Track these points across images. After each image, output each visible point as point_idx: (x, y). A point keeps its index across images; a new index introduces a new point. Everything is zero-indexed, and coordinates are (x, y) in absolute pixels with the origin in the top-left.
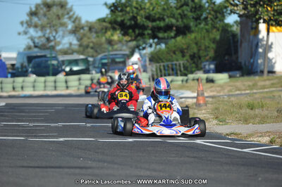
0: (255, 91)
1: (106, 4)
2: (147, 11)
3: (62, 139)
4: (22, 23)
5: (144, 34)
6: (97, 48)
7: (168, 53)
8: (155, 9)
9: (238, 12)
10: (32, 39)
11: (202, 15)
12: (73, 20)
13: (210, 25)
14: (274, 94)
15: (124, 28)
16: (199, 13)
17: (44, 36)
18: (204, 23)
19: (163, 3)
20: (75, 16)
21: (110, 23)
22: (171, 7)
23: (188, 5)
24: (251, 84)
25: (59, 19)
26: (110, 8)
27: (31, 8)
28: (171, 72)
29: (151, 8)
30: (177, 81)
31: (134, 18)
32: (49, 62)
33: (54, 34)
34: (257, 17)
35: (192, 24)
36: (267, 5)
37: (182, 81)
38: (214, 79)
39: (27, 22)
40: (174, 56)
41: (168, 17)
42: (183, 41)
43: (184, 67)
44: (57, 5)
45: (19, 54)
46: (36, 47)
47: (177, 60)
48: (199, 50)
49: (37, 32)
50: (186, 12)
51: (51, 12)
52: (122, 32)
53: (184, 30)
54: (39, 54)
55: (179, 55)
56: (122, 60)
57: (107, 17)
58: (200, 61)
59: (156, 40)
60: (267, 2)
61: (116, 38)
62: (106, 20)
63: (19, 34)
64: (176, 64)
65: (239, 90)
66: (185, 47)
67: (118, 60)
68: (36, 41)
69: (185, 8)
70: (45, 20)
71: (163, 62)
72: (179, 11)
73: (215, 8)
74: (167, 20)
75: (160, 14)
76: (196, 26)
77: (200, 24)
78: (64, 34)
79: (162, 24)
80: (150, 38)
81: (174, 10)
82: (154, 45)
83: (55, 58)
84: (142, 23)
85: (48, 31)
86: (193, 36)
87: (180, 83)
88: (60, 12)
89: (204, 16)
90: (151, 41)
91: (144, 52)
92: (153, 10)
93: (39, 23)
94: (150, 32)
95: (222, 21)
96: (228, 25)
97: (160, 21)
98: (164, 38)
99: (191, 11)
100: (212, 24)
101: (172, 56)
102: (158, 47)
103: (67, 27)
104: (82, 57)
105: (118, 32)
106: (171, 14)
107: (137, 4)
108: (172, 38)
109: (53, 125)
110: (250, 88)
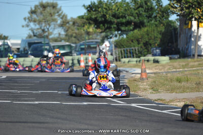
0: (186, 69)
1: (84, 6)
2: (113, 11)
3: (37, 103)
4: (25, 19)
5: (111, 28)
6: (78, 37)
7: (127, 41)
8: (119, 10)
9: (177, 12)
10: (32, 30)
11: (152, 14)
12: (61, 16)
13: (158, 22)
14: (199, 72)
15: (97, 23)
16: (150, 12)
17: (41, 28)
18: (154, 20)
19: (124, 5)
20: (63, 14)
21: (87, 19)
22: (131, 8)
23: (142, 7)
24: (184, 64)
25: (52, 16)
26: (87, 8)
27: (31, 9)
28: (129, 55)
29: (116, 9)
30: (133, 61)
31: (104, 16)
32: (43, 47)
33: (48, 27)
34: (190, 16)
35: (145, 21)
36: (198, 8)
37: (137, 61)
38: (159, 60)
39: (28, 18)
40: (132, 43)
41: (128, 15)
42: (139, 33)
43: (138, 51)
44: (50, 6)
45: (23, 41)
46: (35, 36)
47: (134, 47)
48: (149, 39)
49: (35, 25)
50: (141, 12)
51: (46, 11)
52: (96, 26)
53: (139, 25)
54: (36, 41)
55: (136, 43)
56: (95, 46)
57: (85, 15)
58: (150, 47)
59: (120, 32)
60: (197, 6)
61: (91, 30)
62: (84, 17)
63: (23, 26)
64: (133, 49)
65: (175, 69)
66: (140, 37)
67: (92, 46)
68: (35, 31)
69: (140, 9)
70: (41, 17)
71: (124, 48)
72: (136, 11)
73: (162, 10)
74: (127, 17)
75: (123, 13)
76: (149, 22)
77: (151, 20)
78: (55, 27)
79: (124, 20)
80: (115, 31)
81: (133, 10)
82: (118, 35)
83: (48, 44)
84: (109, 20)
85: (43, 25)
86: (145, 29)
87: (135, 63)
88: (52, 11)
89: (154, 15)
90: (116, 32)
91: (111, 40)
92: (118, 10)
93: (37, 19)
94: (115, 26)
95: (167, 18)
96: (171, 22)
97: (123, 18)
98: (125, 31)
99: (145, 11)
100: (159, 21)
101: (130, 43)
102: (121, 37)
103: (57, 22)
104: (67, 43)
105: (93, 26)
106: (131, 13)
107: (106, 6)
108: (131, 30)
109: (34, 92)
110: (184, 67)
